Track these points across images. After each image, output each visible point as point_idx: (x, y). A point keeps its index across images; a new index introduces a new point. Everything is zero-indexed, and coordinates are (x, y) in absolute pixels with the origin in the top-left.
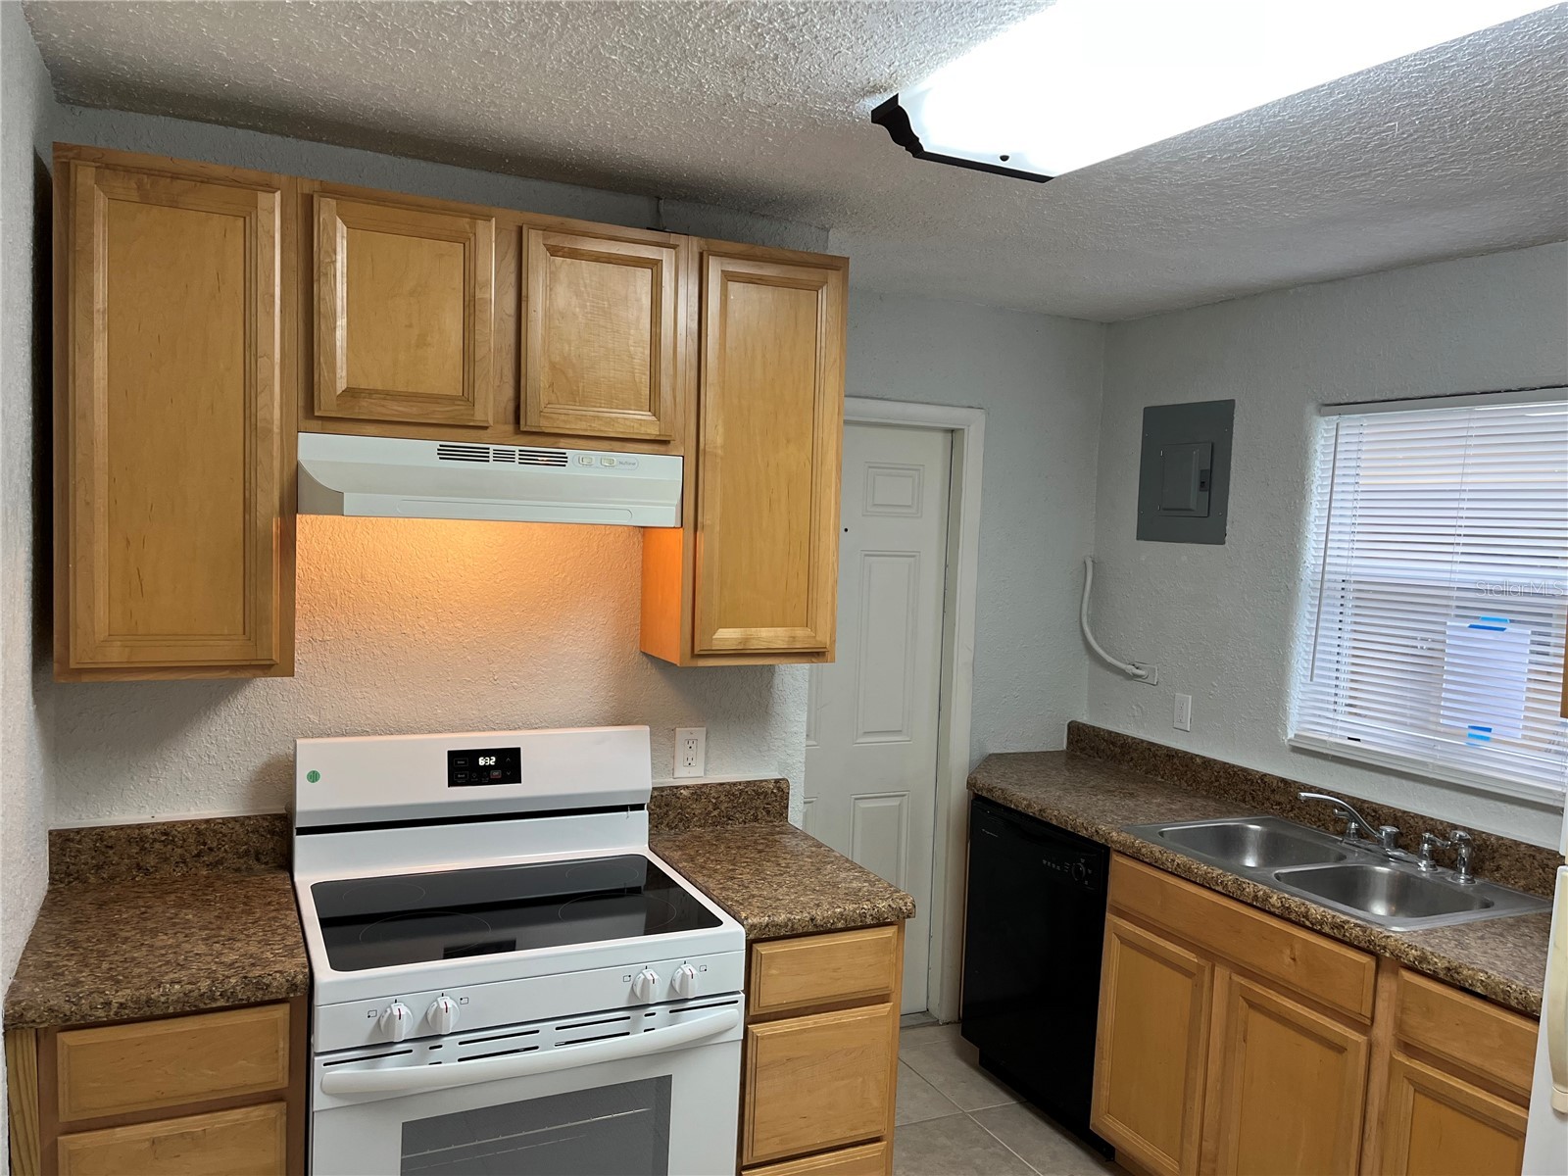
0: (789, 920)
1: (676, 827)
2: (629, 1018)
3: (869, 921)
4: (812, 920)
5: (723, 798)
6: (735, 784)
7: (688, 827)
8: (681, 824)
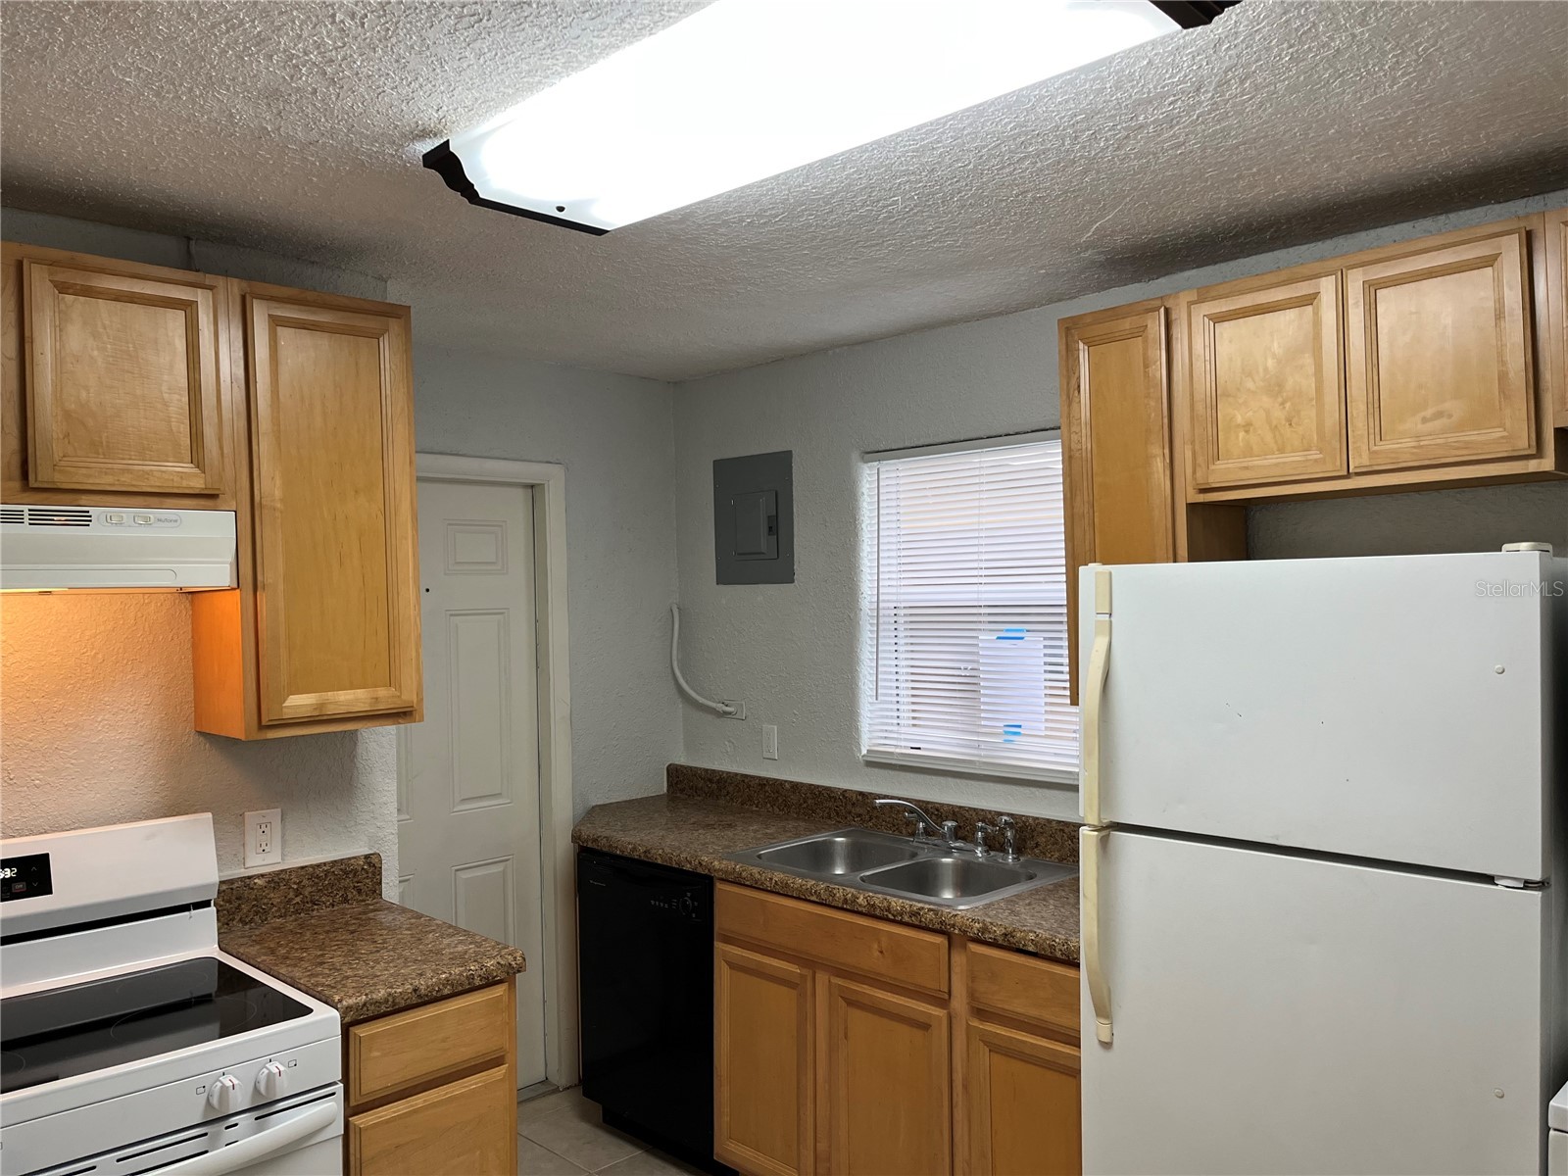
0: (390, 994)
1: (251, 921)
2: (206, 1134)
3: (477, 982)
4: (415, 990)
5: (305, 882)
6: (319, 866)
7: (266, 919)
8: (257, 918)
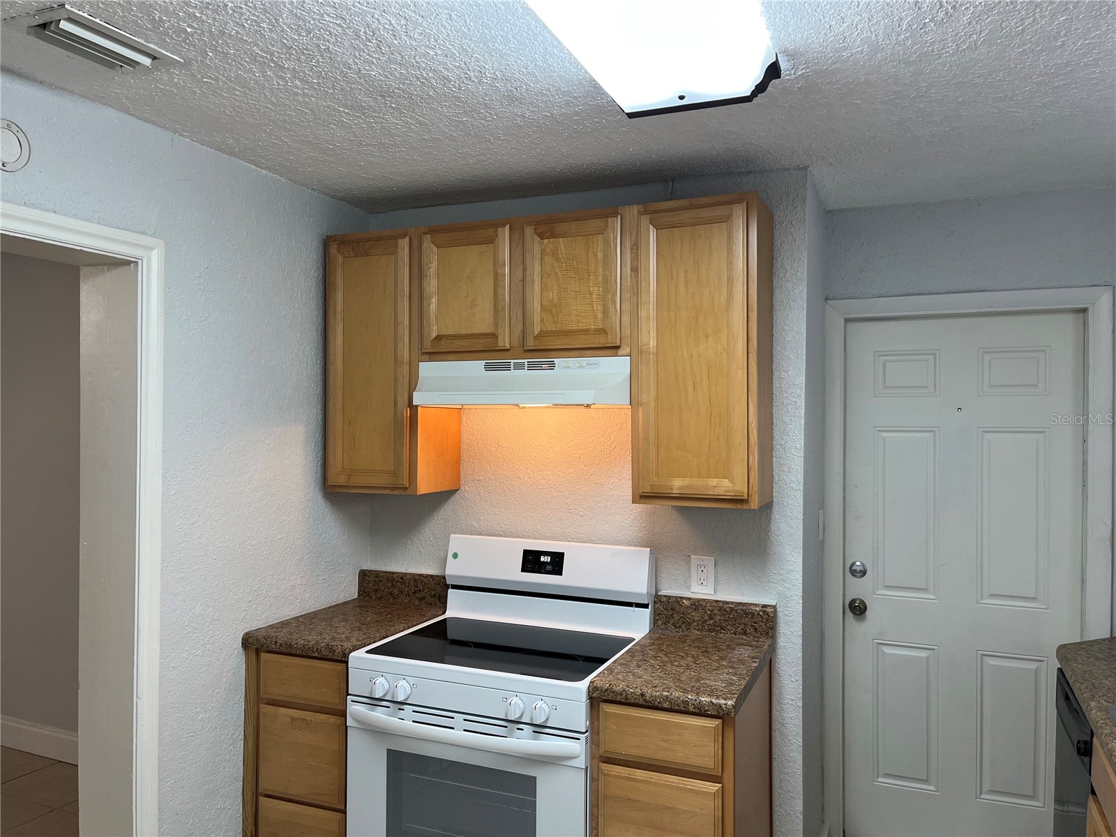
0: (624, 690)
1: (680, 627)
2: (506, 727)
3: (691, 708)
7: (689, 629)
8: (683, 626)
